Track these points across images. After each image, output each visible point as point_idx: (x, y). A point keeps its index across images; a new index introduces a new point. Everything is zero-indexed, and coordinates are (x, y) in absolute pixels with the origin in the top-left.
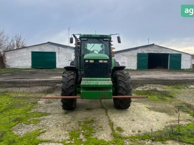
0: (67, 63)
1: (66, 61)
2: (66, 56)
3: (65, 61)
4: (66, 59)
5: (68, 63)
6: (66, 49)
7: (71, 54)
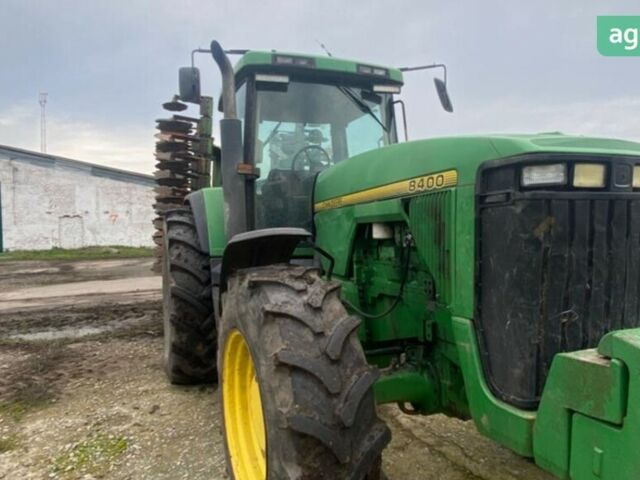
0: (57, 227)
1: (51, 221)
2: (47, 199)
3: (44, 220)
4: (49, 213)
5: (60, 230)
6: (50, 170)
7: (74, 189)
